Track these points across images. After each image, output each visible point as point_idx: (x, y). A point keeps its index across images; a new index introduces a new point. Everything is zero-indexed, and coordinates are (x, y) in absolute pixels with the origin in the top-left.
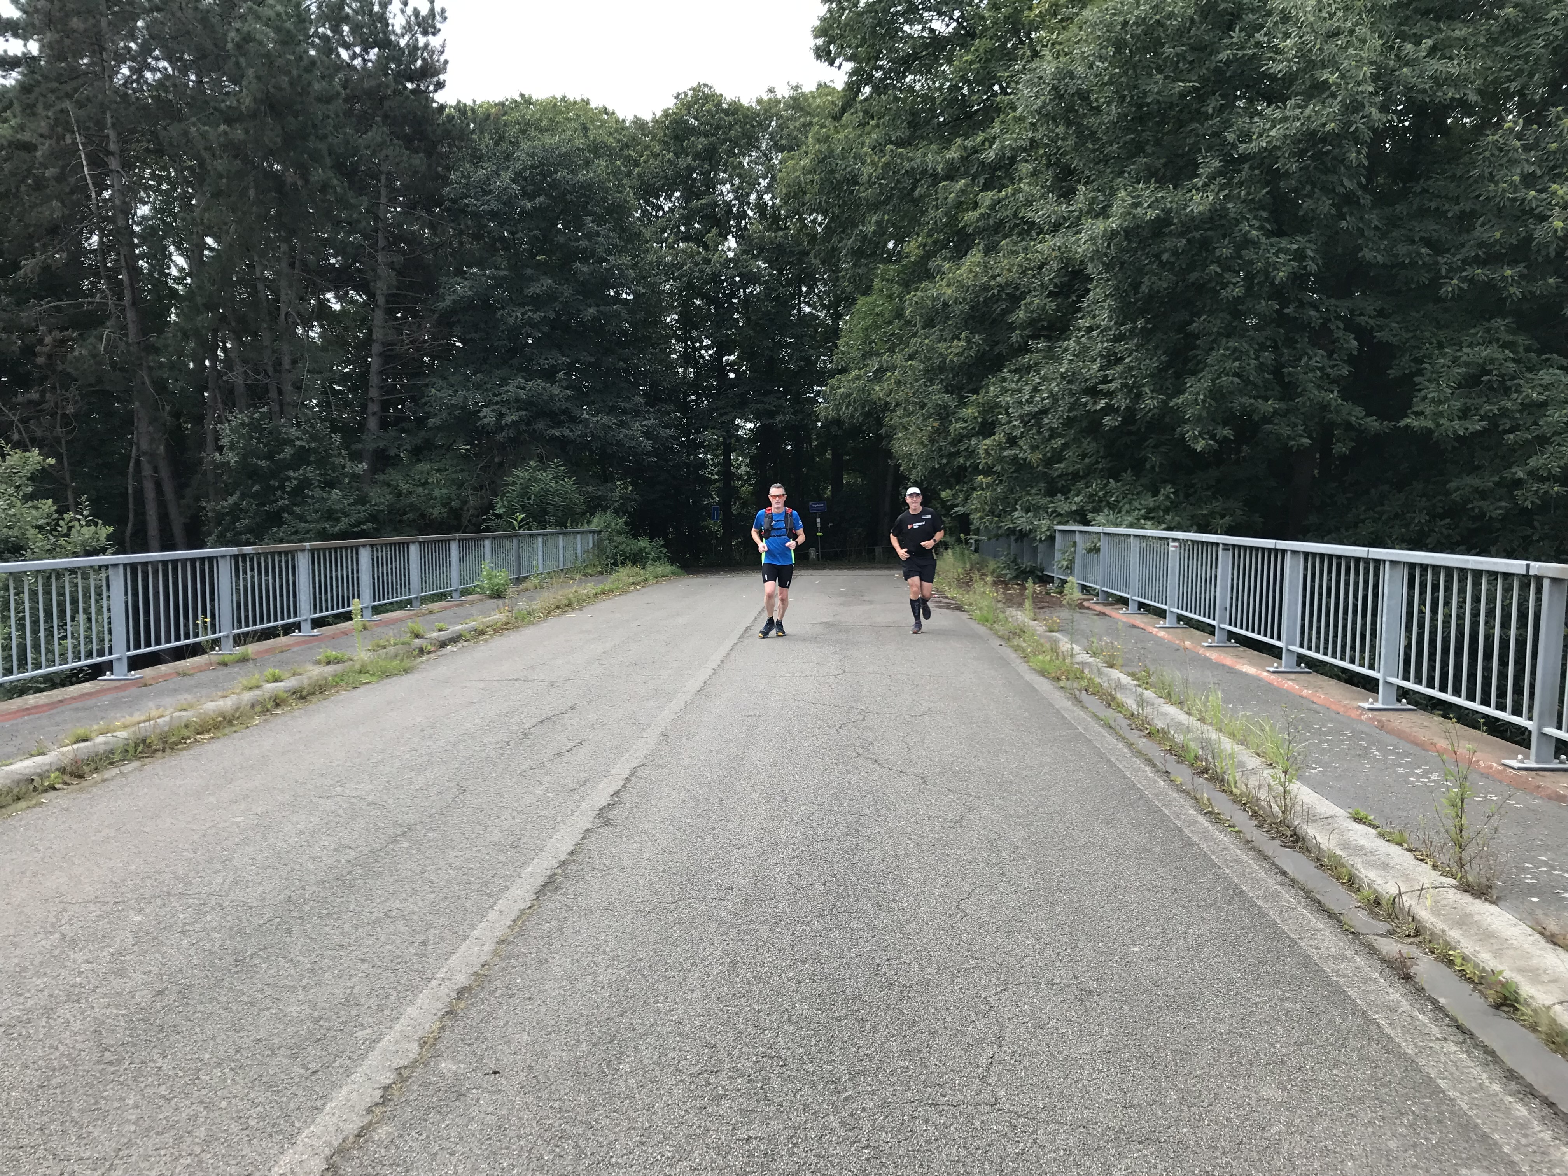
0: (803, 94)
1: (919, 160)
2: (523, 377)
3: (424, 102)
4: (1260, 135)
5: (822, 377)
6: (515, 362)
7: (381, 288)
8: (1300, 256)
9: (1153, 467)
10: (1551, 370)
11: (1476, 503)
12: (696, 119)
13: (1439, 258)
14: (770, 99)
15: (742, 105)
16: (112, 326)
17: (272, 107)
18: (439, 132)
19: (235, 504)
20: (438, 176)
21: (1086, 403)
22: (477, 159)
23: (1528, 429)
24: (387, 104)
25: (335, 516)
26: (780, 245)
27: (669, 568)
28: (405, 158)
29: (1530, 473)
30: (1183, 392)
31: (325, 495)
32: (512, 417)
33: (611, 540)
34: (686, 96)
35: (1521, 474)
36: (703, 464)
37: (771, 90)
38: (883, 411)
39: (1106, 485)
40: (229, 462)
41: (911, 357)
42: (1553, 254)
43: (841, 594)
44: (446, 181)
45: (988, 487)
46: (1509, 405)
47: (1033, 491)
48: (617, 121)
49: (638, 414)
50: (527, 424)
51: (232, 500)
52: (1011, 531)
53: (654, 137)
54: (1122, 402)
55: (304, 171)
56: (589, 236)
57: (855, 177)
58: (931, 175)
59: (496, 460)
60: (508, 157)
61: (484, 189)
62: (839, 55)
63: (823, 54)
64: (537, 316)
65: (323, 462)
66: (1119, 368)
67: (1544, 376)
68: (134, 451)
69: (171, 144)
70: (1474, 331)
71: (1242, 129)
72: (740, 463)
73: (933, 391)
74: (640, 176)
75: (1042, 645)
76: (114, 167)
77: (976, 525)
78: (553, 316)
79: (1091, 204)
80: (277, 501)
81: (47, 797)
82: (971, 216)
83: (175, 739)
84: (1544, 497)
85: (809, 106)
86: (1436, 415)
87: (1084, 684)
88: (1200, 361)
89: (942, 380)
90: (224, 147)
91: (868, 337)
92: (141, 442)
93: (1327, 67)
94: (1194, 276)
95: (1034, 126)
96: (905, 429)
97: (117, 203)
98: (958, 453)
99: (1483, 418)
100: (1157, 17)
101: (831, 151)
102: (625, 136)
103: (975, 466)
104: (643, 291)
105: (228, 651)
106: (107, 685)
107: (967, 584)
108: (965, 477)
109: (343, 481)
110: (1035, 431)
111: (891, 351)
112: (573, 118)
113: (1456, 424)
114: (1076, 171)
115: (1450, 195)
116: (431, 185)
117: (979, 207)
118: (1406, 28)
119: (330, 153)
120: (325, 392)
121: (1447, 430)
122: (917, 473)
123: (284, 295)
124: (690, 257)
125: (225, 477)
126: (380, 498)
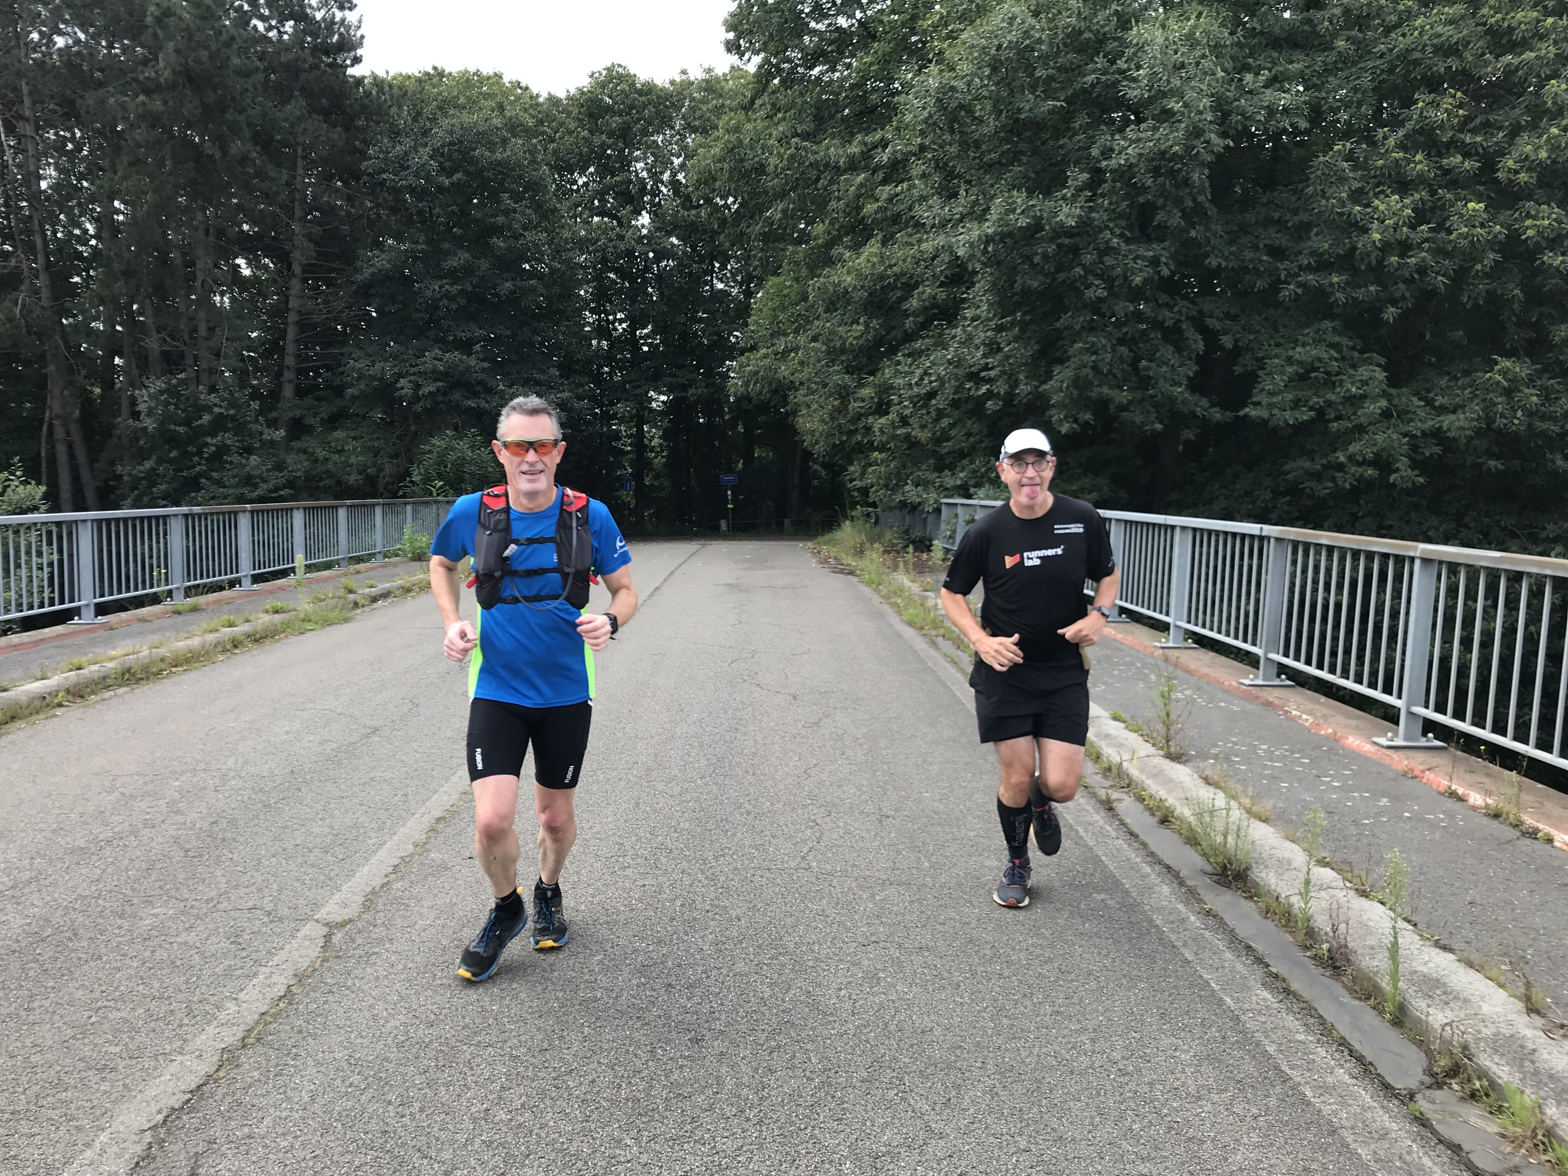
0: (717, 78)
1: (822, 154)
2: (440, 348)
3: (341, 76)
4: (1120, 153)
5: (733, 352)
6: (432, 334)
7: (298, 259)
8: (1154, 262)
10: (1371, 367)
11: (1307, 484)
12: (610, 97)
13: (1279, 264)
14: (682, 81)
15: (655, 85)
16: (26, 291)
17: (191, 79)
18: (357, 107)
19: (152, 468)
20: (356, 150)
21: (970, 389)
22: (395, 134)
23: (1349, 419)
24: (304, 76)
25: (253, 481)
26: (693, 223)
28: (324, 132)
29: (1350, 458)
30: (1051, 379)
31: (243, 461)
32: (429, 388)
34: (601, 75)
35: (1342, 459)
36: (617, 436)
37: (684, 72)
38: (790, 389)
40: (146, 428)
41: (815, 339)
42: (1374, 262)
43: (746, 561)
44: (364, 156)
45: (882, 463)
46: (1333, 398)
47: (924, 467)
48: (531, 98)
49: (551, 386)
50: (445, 394)
51: (148, 464)
52: (903, 504)
53: (569, 114)
54: (1001, 388)
55: (223, 144)
56: (507, 212)
57: (763, 166)
58: (834, 167)
59: (412, 428)
60: (425, 133)
61: (402, 165)
62: (748, 49)
63: (732, 47)
64: (456, 288)
65: (240, 429)
66: (999, 356)
67: (1363, 372)
68: (47, 414)
69: (88, 112)
70: (1306, 332)
71: (1105, 146)
72: (653, 435)
73: (834, 371)
74: (555, 152)
75: (915, 602)
76: (28, 133)
77: (872, 498)
78: (470, 289)
79: (972, 207)
80: (194, 466)
81: (59, 712)
82: (870, 208)
83: (154, 670)
84: (1361, 479)
85: (722, 89)
86: (1271, 406)
87: (942, 631)
88: (1066, 351)
89: (843, 361)
90: (142, 117)
91: (776, 317)
92: (55, 405)
93: (1173, 96)
94: (1061, 276)
95: (922, 133)
96: (808, 406)
97: (32, 168)
98: (857, 430)
99: (1311, 409)
100: (1028, 42)
101: (740, 141)
102: (539, 112)
103: (871, 443)
104: (559, 266)
105: (180, 601)
106: (77, 628)
107: (862, 552)
108: (862, 453)
109: (261, 448)
110: (924, 411)
111: (796, 332)
112: (488, 94)
113: (1287, 414)
114: (959, 176)
115: (1292, 206)
116: (349, 158)
117: (877, 200)
118: (1251, 60)
119: (249, 125)
120: (242, 359)
121: (1279, 419)
122: (819, 449)
123: (203, 263)
124: (604, 232)
125: (142, 443)
126: (297, 464)
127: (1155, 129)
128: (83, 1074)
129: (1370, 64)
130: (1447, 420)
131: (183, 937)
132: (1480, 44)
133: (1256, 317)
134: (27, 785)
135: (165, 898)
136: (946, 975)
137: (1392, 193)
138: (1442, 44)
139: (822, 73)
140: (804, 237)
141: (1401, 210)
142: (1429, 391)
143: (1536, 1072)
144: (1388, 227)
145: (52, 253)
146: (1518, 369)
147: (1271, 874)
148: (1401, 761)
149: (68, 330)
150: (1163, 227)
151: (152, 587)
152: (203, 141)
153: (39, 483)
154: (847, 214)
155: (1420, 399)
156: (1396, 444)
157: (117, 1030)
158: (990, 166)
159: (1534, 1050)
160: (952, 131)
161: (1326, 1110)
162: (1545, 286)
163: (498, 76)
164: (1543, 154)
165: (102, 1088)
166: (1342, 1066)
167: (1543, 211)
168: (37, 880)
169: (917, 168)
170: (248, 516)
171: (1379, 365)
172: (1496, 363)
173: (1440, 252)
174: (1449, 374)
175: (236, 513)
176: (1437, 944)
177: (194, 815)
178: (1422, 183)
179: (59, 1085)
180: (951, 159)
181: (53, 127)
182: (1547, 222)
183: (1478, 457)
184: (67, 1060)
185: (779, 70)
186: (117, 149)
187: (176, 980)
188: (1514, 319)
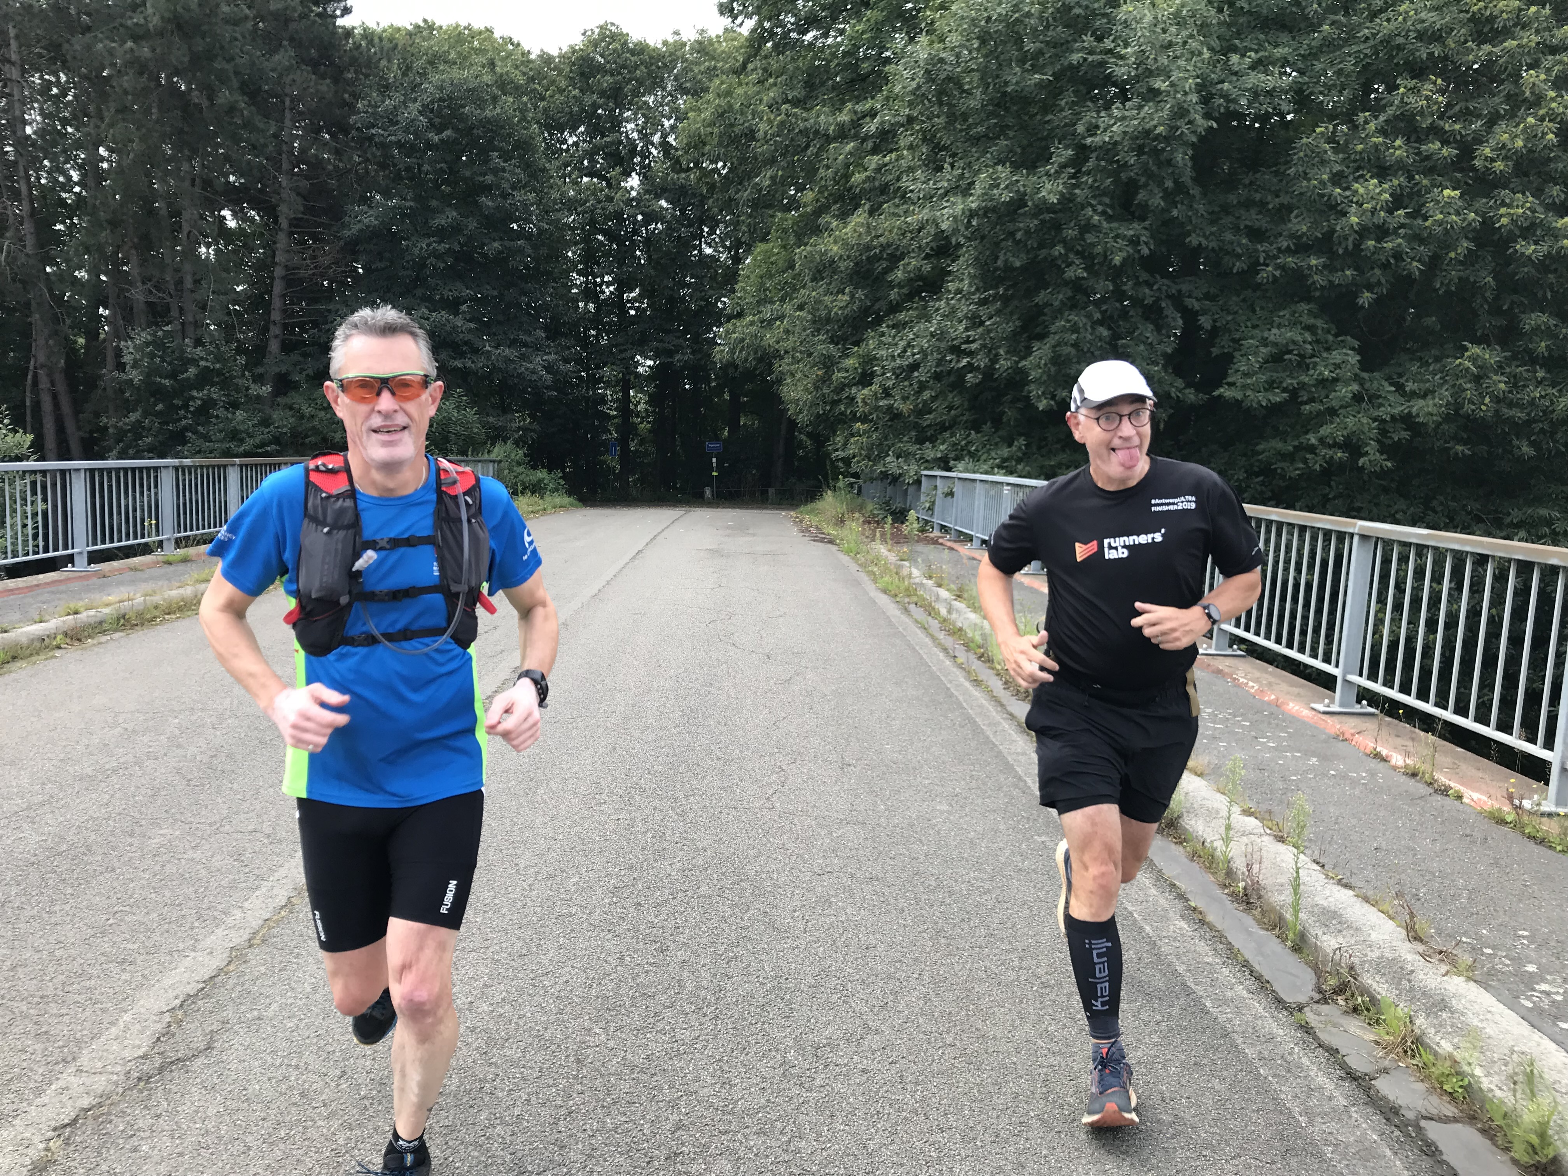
0: (710, 40)
1: (812, 121)
2: (426, 307)
3: (331, 27)
4: (1105, 130)
5: (719, 318)
6: (419, 292)
7: (285, 212)
8: (1134, 242)
9: (1009, 420)
10: (1344, 351)
11: (1279, 465)
12: (602, 56)
13: (1258, 247)
14: (675, 42)
15: (647, 46)
16: (11, 238)
17: (179, 27)
18: (346, 59)
19: (138, 421)
20: (345, 104)
21: (951, 361)
22: (385, 89)
23: (1321, 401)
24: (293, 26)
25: (239, 436)
26: (682, 187)
27: (566, 500)
28: (312, 84)
29: (1321, 440)
30: (1030, 354)
31: (230, 415)
33: (511, 470)
34: (593, 33)
35: (1313, 441)
36: (602, 400)
37: (677, 33)
38: (775, 357)
39: (968, 435)
40: (131, 380)
41: (801, 307)
42: (1350, 247)
43: (729, 527)
44: (353, 110)
45: (864, 433)
46: (1307, 380)
47: (905, 439)
48: (523, 54)
49: (537, 348)
51: (134, 417)
52: (884, 475)
53: (560, 72)
54: (981, 361)
55: (211, 93)
56: (496, 171)
57: (752, 132)
58: (824, 135)
60: (415, 87)
61: (391, 120)
62: (741, 12)
63: (725, 10)
64: (442, 247)
65: (226, 383)
66: (981, 330)
67: (1336, 356)
68: (32, 363)
69: (75, 58)
70: (1281, 314)
71: (1090, 123)
72: (639, 400)
73: (819, 341)
74: (545, 110)
75: (890, 571)
76: (14, 77)
77: (854, 468)
78: (457, 248)
79: (958, 181)
80: (180, 420)
81: (58, 653)
82: (858, 177)
83: (148, 616)
84: (1330, 461)
85: (715, 50)
86: (1244, 387)
87: (915, 599)
88: (1046, 327)
89: (828, 331)
90: (128, 64)
91: (762, 284)
92: (40, 355)
93: (1158, 75)
94: (1043, 253)
95: (911, 104)
96: (793, 375)
97: (18, 113)
98: (840, 400)
99: (1285, 390)
100: (1017, 15)
101: (730, 106)
102: (531, 69)
103: (854, 414)
104: (547, 227)
105: (171, 552)
106: (71, 575)
107: (842, 521)
108: (845, 423)
109: (247, 402)
110: (906, 383)
111: (782, 300)
112: (480, 49)
113: (1260, 396)
114: (944, 148)
115: (1273, 189)
116: (338, 112)
117: (866, 170)
118: (1237, 42)
119: (236, 73)
120: (229, 313)
121: (1252, 400)
122: (803, 418)
123: (189, 215)
124: (594, 194)
125: (127, 395)
126: (283, 421)
127: (1140, 108)
128: (104, 966)
129: (1355, 48)
130: (1418, 406)
131: (190, 854)
132: (1463, 31)
133: (1234, 298)
134: (33, 719)
135: (171, 820)
136: (892, 901)
137: (1371, 177)
138: (1426, 30)
139: (816, 38)
140: (794, 204)
141: (1380, 194)
142: (1400, 375)
143: (1412, 990)
144: (1365, 211)
145: (36, 198)
146: (1487, 356)
147: (1200, 822)
148: (1334, 725)
149: (53, 278)
150: (1144, 206)
151: (143, 537)
152: (189, 89)
153: (25, 433)
154: (837, 183)
155: (1391, 384)
156: (1366, 429)
157: (133, 931)
158: (978, 139)
159: (1412, 971)
160: (940, 103)
161: (1222, 1018)
162: (1516, 274)
163: (489, 31)
164: (1519, 143)
165: (123, 977)
166: (1241, 983)
167: (1518, 200)
168: (50, 803)
169: (905, 139)
170: (237, 469)
171: (1353, 349)
172: (1466, 349)
173: (1417, 238)
174: (1421, 359)
175: (225, 467)
176: (1339, 882)
177: (192, 750)
178: (1400, 169)
179: (82, 975)
180: (938, 130)
181: (40, 71)
182: (1521, 211)
183: (1446, 442)
184: (89, 955)
185: (772, 34)
186: (104, 96)
187: (186, 890)
188: (1486, 307)
